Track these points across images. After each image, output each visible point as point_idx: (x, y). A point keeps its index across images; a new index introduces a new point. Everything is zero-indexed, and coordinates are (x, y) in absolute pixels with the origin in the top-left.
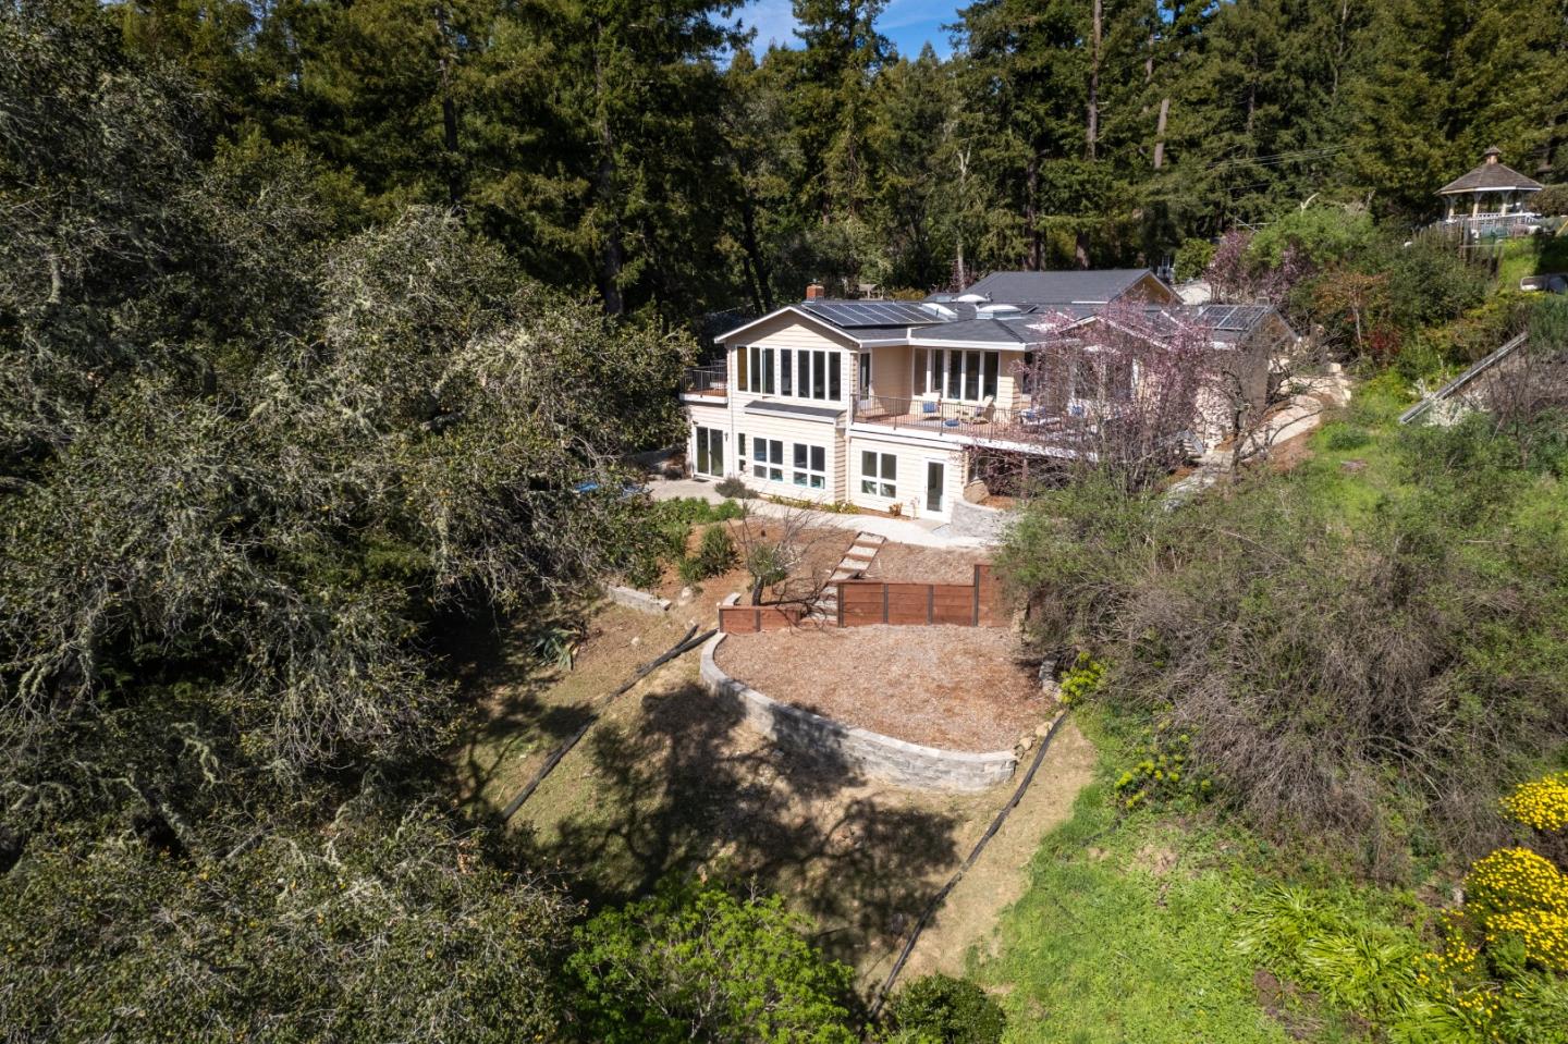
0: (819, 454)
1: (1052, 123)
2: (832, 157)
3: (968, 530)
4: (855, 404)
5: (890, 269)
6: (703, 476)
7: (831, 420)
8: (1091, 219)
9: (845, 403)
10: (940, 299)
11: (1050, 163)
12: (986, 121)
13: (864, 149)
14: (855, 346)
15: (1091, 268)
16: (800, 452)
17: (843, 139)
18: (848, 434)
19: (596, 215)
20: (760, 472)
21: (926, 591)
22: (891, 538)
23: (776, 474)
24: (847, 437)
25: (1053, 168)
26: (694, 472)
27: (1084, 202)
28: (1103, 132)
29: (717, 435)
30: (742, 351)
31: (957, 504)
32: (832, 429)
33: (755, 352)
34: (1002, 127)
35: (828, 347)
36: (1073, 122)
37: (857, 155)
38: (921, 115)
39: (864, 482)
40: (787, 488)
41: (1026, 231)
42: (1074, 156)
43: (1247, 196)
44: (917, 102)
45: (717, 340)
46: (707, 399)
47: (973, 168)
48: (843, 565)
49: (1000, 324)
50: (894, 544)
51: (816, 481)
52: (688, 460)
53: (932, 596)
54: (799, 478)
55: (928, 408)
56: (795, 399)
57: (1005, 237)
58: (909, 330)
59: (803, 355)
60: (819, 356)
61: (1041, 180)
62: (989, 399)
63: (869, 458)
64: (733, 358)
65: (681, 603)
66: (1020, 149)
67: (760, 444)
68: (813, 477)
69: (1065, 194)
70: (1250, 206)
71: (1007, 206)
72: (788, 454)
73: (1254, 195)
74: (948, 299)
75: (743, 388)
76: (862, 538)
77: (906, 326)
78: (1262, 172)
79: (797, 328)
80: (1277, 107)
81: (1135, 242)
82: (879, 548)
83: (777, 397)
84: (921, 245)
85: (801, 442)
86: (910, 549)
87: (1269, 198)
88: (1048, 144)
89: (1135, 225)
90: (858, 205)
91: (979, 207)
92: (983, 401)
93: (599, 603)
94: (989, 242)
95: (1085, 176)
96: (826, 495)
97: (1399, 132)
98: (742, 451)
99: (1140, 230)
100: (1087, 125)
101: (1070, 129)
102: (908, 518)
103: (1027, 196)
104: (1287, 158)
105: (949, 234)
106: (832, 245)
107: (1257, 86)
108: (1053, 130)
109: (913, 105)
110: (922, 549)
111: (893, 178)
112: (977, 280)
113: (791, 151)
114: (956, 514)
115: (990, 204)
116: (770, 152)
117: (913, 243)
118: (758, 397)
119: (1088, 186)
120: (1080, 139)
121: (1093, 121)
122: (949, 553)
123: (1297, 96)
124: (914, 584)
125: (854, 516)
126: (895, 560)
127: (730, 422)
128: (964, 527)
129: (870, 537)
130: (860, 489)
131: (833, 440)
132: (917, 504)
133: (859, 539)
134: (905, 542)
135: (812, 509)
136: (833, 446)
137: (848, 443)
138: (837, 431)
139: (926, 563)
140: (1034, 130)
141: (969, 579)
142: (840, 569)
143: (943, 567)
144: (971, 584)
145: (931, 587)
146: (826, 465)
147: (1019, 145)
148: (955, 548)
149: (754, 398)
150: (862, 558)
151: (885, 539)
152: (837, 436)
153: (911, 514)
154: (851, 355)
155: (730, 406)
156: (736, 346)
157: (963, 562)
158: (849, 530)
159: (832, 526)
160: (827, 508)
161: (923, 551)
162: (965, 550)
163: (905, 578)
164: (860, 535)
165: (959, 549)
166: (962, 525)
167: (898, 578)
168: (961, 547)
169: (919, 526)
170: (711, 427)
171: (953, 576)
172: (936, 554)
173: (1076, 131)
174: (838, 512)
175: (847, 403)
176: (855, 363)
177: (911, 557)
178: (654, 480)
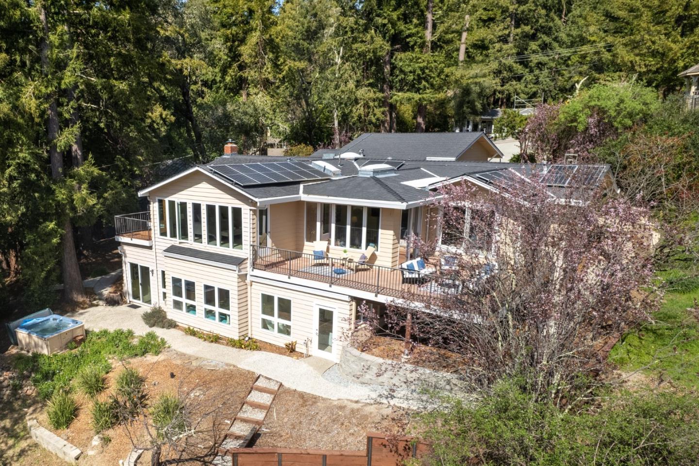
0: (224, 295)
1: (401, 26)
2: (246, 51)
3: (357, 376)
4: (255, 254)
5: (288, 131)
6: (136, 302)
7: (234, 267)
8: (429, 95)
9: (245, 252)
10: (326, 156)
11: (400, 55)
12: (356, 23)
13: (270, 45)
14: (253, 203)
15: (427, 130)
16: (209, 292)
17: (254, 38)
18: (249, 278)
19: (36, 88)
20: (177, 305)
21: (320, 460)
22: (287, 385)
23: (191, 308)
24: (248, 281)
25: (402, 58)
26: (130, 298)
27: (424, 83)
28: (437, 34)
29: (146, 271)
30: (161, 203)
31: (346, 351)
32: (235, 275)
33: (172, 203)
34: (366, 29)
35: (231, 202)
36: (416, 26)
37: (264, 49)
38: (308, 30)
39: (264, 321)
40: (198, 321)
41: (383, 103)
42: (417, 49)
43: (510, 82)
44: (306, 22)
45: (141, 194)
46: (135, 241)
47: (345, 59)
48: (242, 414)
49: (378, 181)
50: (289, 391)
51: (223, 318)
52: (125, 289)
53: (325, 464)
54: (209, 314)
55: (318, 256)
56: (204, 246)
57: (369, 107)
58: (302, 186)
59: (211, 209)
60: (224, 210)
61: (394, 68)
62: (371, 249)
63: (267, 300)
64: (154, 208)
65: (91, 453)
66: (380, 44)
67: (176, 281)
68: (221, 314)
69: (411, 77)
70: (511, 89)
71: (370, 85)
72: (200, 293)
73: (514, 83)
74: (331, 156)
75: (163, 233)
76: (260, 383)
77: (299, 183)
78: (519, 69)
79: (204, 185)
80: (529, 27)
81: (451, 112)
82: (275, 395)
83: (190, 243)
84: (310, 113)
85: (210, 284)
86: (303, 398)
87: (524, 85)
88: (399, 42)
89: (449, 100)
90: (266, 84)
91: (351, 85)
92: (366, 251)
93: (23, 444)
94: (358, 111)
95: (425, 64)
96: (230, 331)
97: (648, 32)
98: (164, 286)
99: (452, 103)
100: (425, 28)
101: (414, 31)
102: (301, 355)
103: (384, 78)
104: (535, 59)
105: (327, 106)
106: (245, 113)
107: (516, 14)
108: (402, 31)
109: (303, 24)
110: (315, 399)
111: (290, 63)
112: (351, 139)
113: (218, 46)
114: (345, 360)
115: (358, 84)
116: (199, 45)
117: (305, 113)
118: (176, 242)
119: (427, 71)
120: (421, 38)
121: (430, 25)
122: (341, 408)
123: (541, 21)
124: (308, 454)
125: (255, 352)
126: (290, 412)
127: (155, 261)
128: (353, 374)
129: (268, 381)
130: (260, 325)
131: (236, 284)
132: (309, 343)
133: (257, 383)
134: (299, 389)
135: (219, 343)
136: (236, 288)
137: (249, 287)
138: (240, 276)
139: (319, 420)
140: (389, 31)
141: (362, 448)
142: (239, 419)
143: (336, 426)
144: (364, 453)
145: (325, 457)
146: (231, 304)
147: (379, 41)
148: (346, 401)
149: (173, 243)
150: (260, 406)
151: (281, 385)
152: (240, 280)
153: (304, 351)
154: (251, 210)
155: (153, 247)
156: (157, 198)
157: (354, 421)
158: (249, 372)
159: (234, 366)
160: (232, 343)
161: (315, 403)
162: (355, 406)
163: (299, 438)
164: (259, 377)
165: (349, 403)
166: (351, 371)
167: (292, 437)
168: (351, 401)
169: (311, 368)
170: (140, 263)
171: (345, 439)
172: (328, 408)
173: (418, 32)
174: (241, 347)
175: (248, 252)
176: (255, 217)
177: (304, 409)
178: (97, 305)
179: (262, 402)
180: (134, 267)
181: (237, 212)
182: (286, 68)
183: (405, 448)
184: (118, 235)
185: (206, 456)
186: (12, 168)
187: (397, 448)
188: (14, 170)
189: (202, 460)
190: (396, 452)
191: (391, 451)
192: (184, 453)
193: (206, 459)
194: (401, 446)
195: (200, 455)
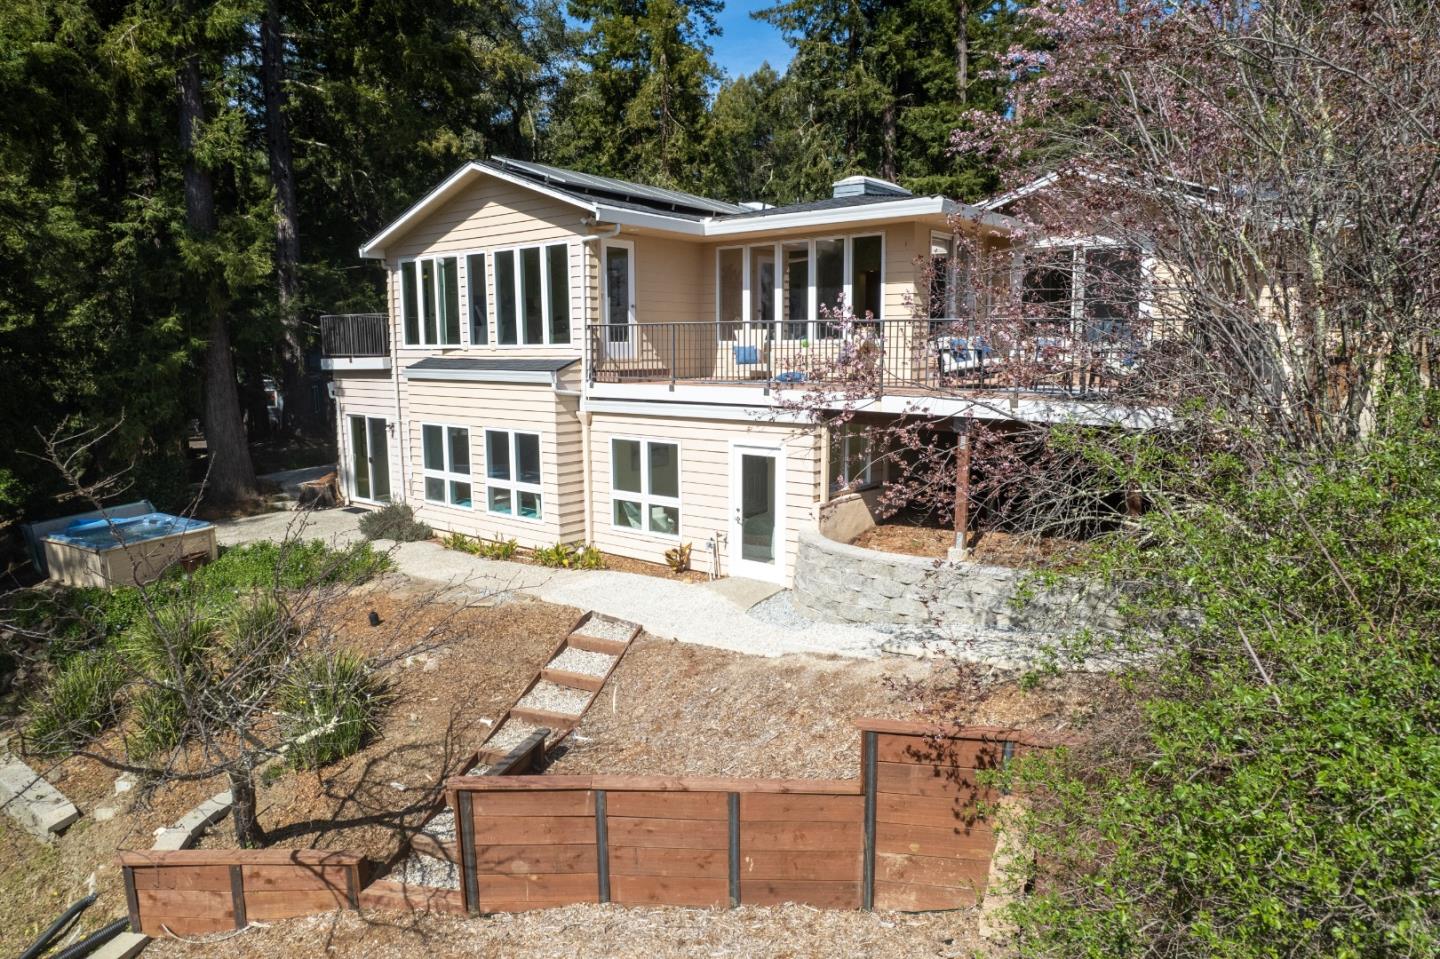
0: (529, 446)
1: (913, 60)
3: (833, 605)
4: (598, 349)
6: (361, 501)
7: (546, 376)
9: (578, 346)
11: (912, 112)
13: (682, 97)
14: (594, 227)
16: (497, 441)
18: (585, 406)
20: (434, 489)
21: (722, 810)
22: (654, 631)
23: (462, 494)
24: (582, 414)
25: (916, 117)
26: (350, 496)
29: (379, 428)
30: (409, 271)
31: (806, 546)
32: (549, 395)
33: (427, 266)
35: (543, 234)
36: (939, 60)
37: (671, 108)
39: (620, 505)
40: (478, 520)
42: (942, 102)
45: (364, 251)
46: (359, 364)
48: (527, 704)
50: (658, 645)
51: (529, 503)
53: (736, 825)
54: (498, 499)
55: (745, 357)
56: (493, 349)
58: (709, 218)
59: (504, 261)
60: (530, 258)
61: (901, 133)
62: (865, 330)
63: (626, 454)
64: (396, 281)
66: (875, 89)
67: (432, 434)
68: (522, 496)
71: (860, 163)
72: (478, 452)
75: (412, 338)
76: (589, 630)
79: (492, 209)
82: (622, 655)
83: (466, 348)
85: (497, 427)
86: (693, 657)
88: (910, 87)
92: (853, 338)
96: (542, 530)
100: (955, 64)
101: (937, 68)
102: (703, 576)
103: (885, 155)
108: (915, 69)
110: (722, 659)
114: (804, 569)
118: (436, 350)
120: (948, 80)
121: (963, 63)
122: (789, 672)
124: (685, 790)
125: (594, 573)
126: (653, 691)
127: (395, 403)
128: (825, 600)
129: (607, 625)
130: (611, 518)
131: (553, 417)
132: (721, 545)
133: (583, 632)
134: (685, 638)
135: (515, 560)
136: (553, 428)
137: (584, 428)
138: (561, 399)
139: (729, 705)
140: (891, 67)
141: (847, 774)
142: (518, 714)
143: (773, 718)
144: (855, 787)
145: (734, 799)
146: (543, 468)
147: (871, 84)
148: (804, 658)
149: (429, 355)
150: (578, 681)
151: (640, 631)
152: (562, 409)
153: (709, 568)
154: (586, 243)
155: (394, 372)
156: (400, 262)
157: (826, 703)
158: (565, 608)
159: (534, 599)
160: (543, 558)
161: (723, 665)
162: (829, 667)
163: (668, 751)
164: (587, 617)
165: (813, 661)
166: (819, 593)
167: (648, 753)
168: (819, 656)
169: (723, 599)
170: (369, 414)
171: (799, 750)
172: (754, 675)
173: (943, 71)
174: (560, 565)
175: (581, 344)
176: (596, 261)
177: (692, 683)
178: (283, 509)
179: (586, 672)
180: (358, 422)
181: (558, 255)
182: (711, 133)
183: (979, 759)
184: (329, 357)
185: (409, 811)
186: (127, 239)
187: (955, 765)
188: (131, 244)
189: (397, 821)
190: (953, 775)
191: (937, 774)
192: (349, 803)
193: (408, 819)
194: (967, 754)
195: (390, 809)
